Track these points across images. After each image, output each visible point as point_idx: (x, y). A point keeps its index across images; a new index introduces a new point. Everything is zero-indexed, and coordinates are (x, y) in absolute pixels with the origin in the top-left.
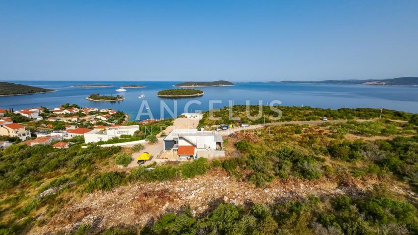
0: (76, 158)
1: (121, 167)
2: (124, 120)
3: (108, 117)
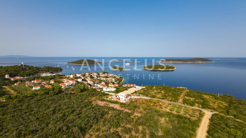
0: (100, 94)
1: (106, 98)
2: (121, 81)
3: (115, 80)
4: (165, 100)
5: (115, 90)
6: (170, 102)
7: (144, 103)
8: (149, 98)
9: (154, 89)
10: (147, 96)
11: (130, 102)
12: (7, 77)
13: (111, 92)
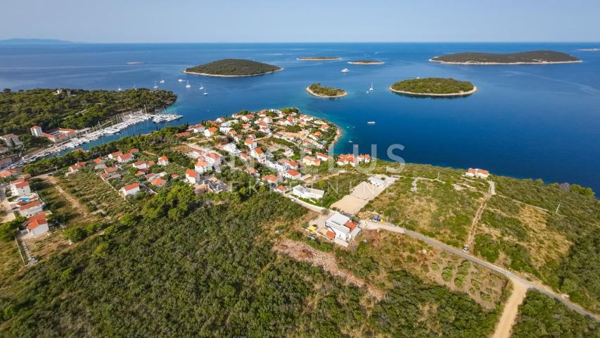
1: (302, 229)
3: (319, 137)
4: (437, 239)
5: (321, 196)
6: (445, 245)
7: (388, 251)
8: (401, 230)
9: (414, 194)
10: (395, 222)
11: (357, 244)
12: (36, 132)
13: (311, 203)
